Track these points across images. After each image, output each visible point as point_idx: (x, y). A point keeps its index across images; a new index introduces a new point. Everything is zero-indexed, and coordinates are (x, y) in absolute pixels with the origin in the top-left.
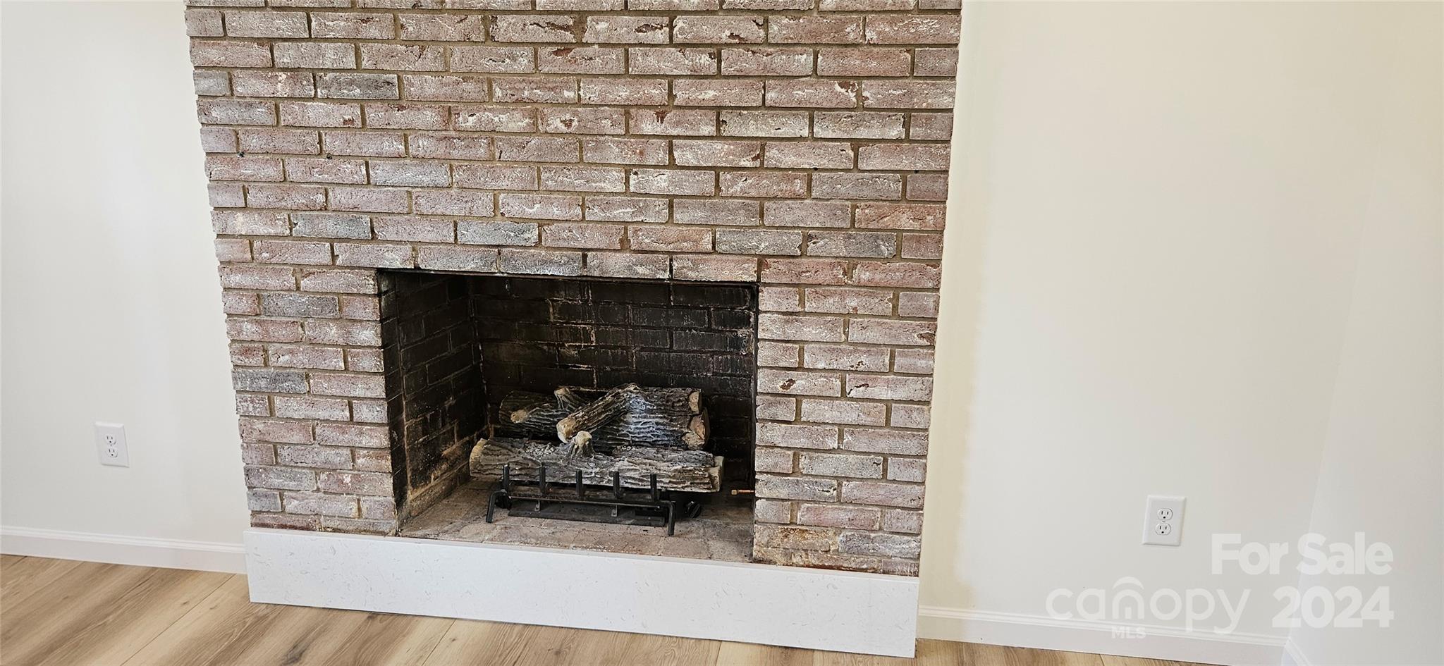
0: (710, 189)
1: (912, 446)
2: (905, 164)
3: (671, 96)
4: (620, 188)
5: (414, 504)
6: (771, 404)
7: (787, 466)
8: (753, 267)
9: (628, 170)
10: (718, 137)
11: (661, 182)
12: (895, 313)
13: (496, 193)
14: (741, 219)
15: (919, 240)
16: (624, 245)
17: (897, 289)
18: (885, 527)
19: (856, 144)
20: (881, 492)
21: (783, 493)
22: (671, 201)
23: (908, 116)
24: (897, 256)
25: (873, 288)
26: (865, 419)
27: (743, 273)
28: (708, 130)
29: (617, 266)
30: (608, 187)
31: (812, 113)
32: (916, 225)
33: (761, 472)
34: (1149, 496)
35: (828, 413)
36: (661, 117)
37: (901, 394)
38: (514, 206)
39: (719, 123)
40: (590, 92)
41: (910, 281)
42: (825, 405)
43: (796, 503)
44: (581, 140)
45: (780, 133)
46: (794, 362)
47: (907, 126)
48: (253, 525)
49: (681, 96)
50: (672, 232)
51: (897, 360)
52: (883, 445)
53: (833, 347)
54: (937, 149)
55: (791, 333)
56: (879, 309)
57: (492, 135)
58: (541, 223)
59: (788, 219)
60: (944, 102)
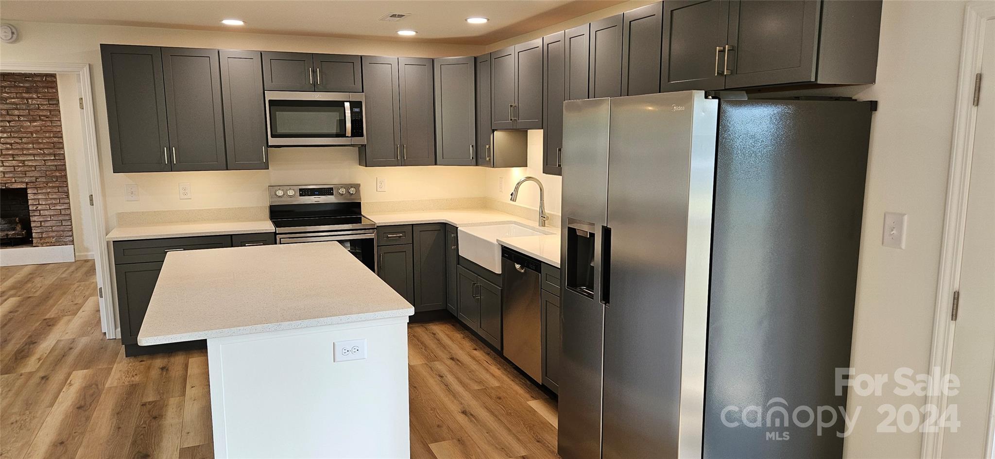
1: (67, 218)
2: (56, 164)
6: (33, 213)
7: (39, 225)
12: (59, 192)
14: (21, 176)
15: (61, 178)
18: (64, 235)
20: (62, 228)
21: (39, 231)
26: (55, 213)
32: (60, 175)
33: (33, 228)
37: (63, 207)
39: (13, 158)
42: (46, 211)
46: (37, 203)
50: (5, 179)
52: (61, 218)
54: (62, 161)
55: (36, 197)
56: (55, 191)
59: (32, 175)
60: (62, 152)
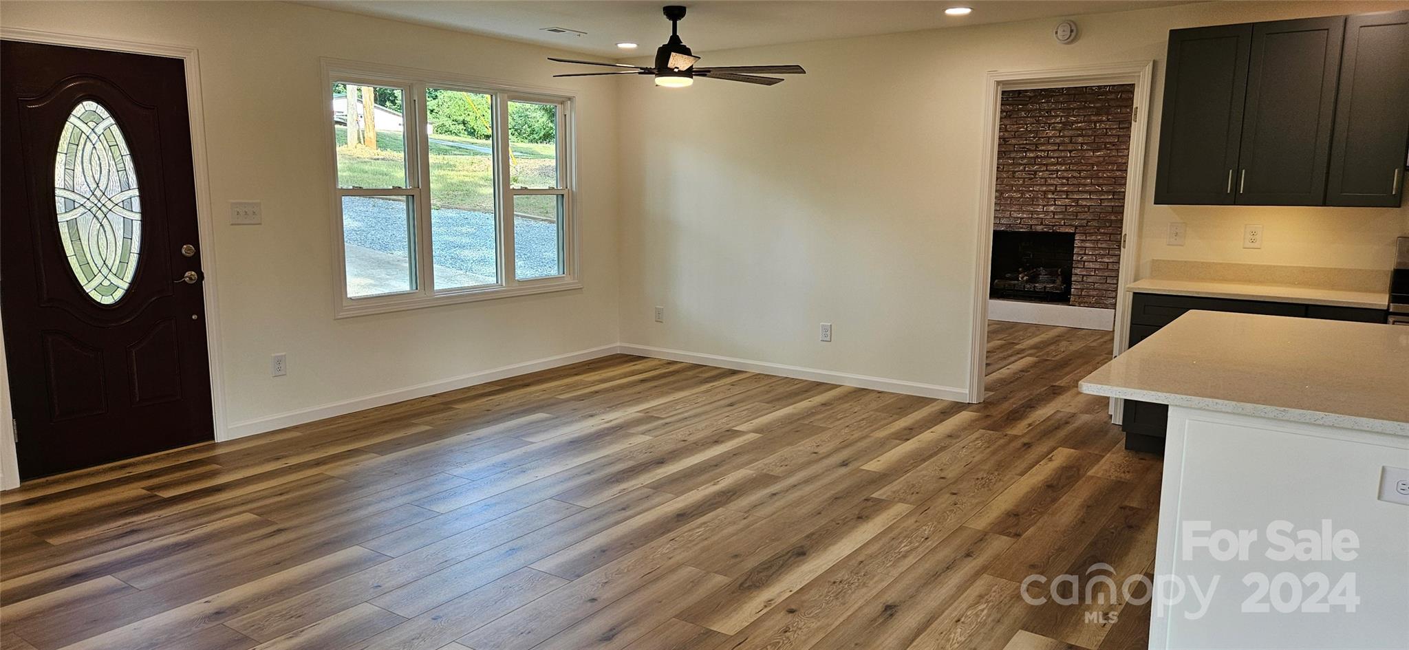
0: (1064, 210)
1: (1114, 274)
2: (1113, 204)
4: (1042, 210)
6: (1076, 263)
7: (1080, 280)
8: (1074, 229)
9: (1044, 206)
10: (1067, 198)
11: (1052, 208)
12: (1110, 240)
13: (1011, 211)
14: (1071, 217)
15: (1116, 222)
16: (1042, 224)
17: (1111, 234)
18: (1106, 296)
19: (1101, 200)
20: (1105, 286)
21: (1079, 287)
22: (1054, 213)
23: (1114, 193)
24: (1110, 226)
25: (1104, 234)
26: (1101, 267)
27: (1072, 231)
28: (1064, 197)
29: (1039, 228)
30: (1038, 210)
31: (1090, 193)
32: (1115, 218)
33: (1073, 282)
35: (1091, 265)
36: (1053, 194)
37: (1111, 260)
38: (1015, 215)
39: (1067, 195)
40: (1036, 188)
41: (1113, 232)
43: (1082, 290)
44: (1032, 199)
45: (1083, 197)
46: (1083, 252)
49: (1058, 189)
50: (1054, 220)
51: (1110, 252)
52: (1106, 274)
53: (1094, 249)
54: (1121, 201)
55: (1083, 245)
56: (1106, 239)
57: (1011, 198)
58: (1021, 219)
59: (1083, 217)
60: (1123, 190)
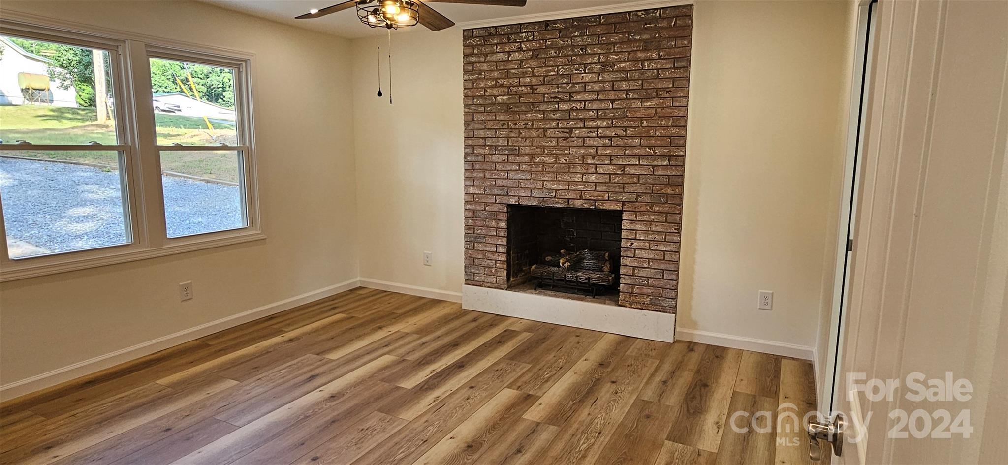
0: (607, 180)
1: (672, 267)
2: (669, 173)
3: (597, 152)
4: (580, 180)
5: (513, 283)
6: (625, 251)
7: (631, 273)
8: (620, 205)
9: (583, 174)
10: (610, 164)
11: (593, 178)
12: (666, 222)
13: (543, 181)
14: (617, 190)
15: (674, 197)
16: (581, 198)
17: (667, 213)
18: (664, 296)
19: (653, 166)
20: (662, 283)
21: (629, 282)
22: (596, 184)
23: (670, 158)
24: (666, 203)
25: (659, 213)
26: (657, 257)
27: (617, 207)
28: (607, 162)
29: (578, 204)
30: (576, 179)
31: (640, 157)
32: (673, 192)
33: (622, 275)
34: (760, 291)
35: (644, 254)
36: (593, 158)
37: (668, 249)
38: (549, 185)
39: (611, 160)
40: (573, 151)
41: (671, 211)
42: (643, 252)
43: (633, 286)
44: (569, 165)
45: (630, 163)
46: (633, 236)
47: (669, 161)
48: (465, 284)
49: (600, 152)
50: (596, 194)
51: (667, 237)
52: (662, 266)
53: (646, 232)
54: (679, 168)
55: (632, 227)
56: (661, 220)
57: (544, 164)
58: (556, 190)
59: (632, 190)
60: (682, 153)
